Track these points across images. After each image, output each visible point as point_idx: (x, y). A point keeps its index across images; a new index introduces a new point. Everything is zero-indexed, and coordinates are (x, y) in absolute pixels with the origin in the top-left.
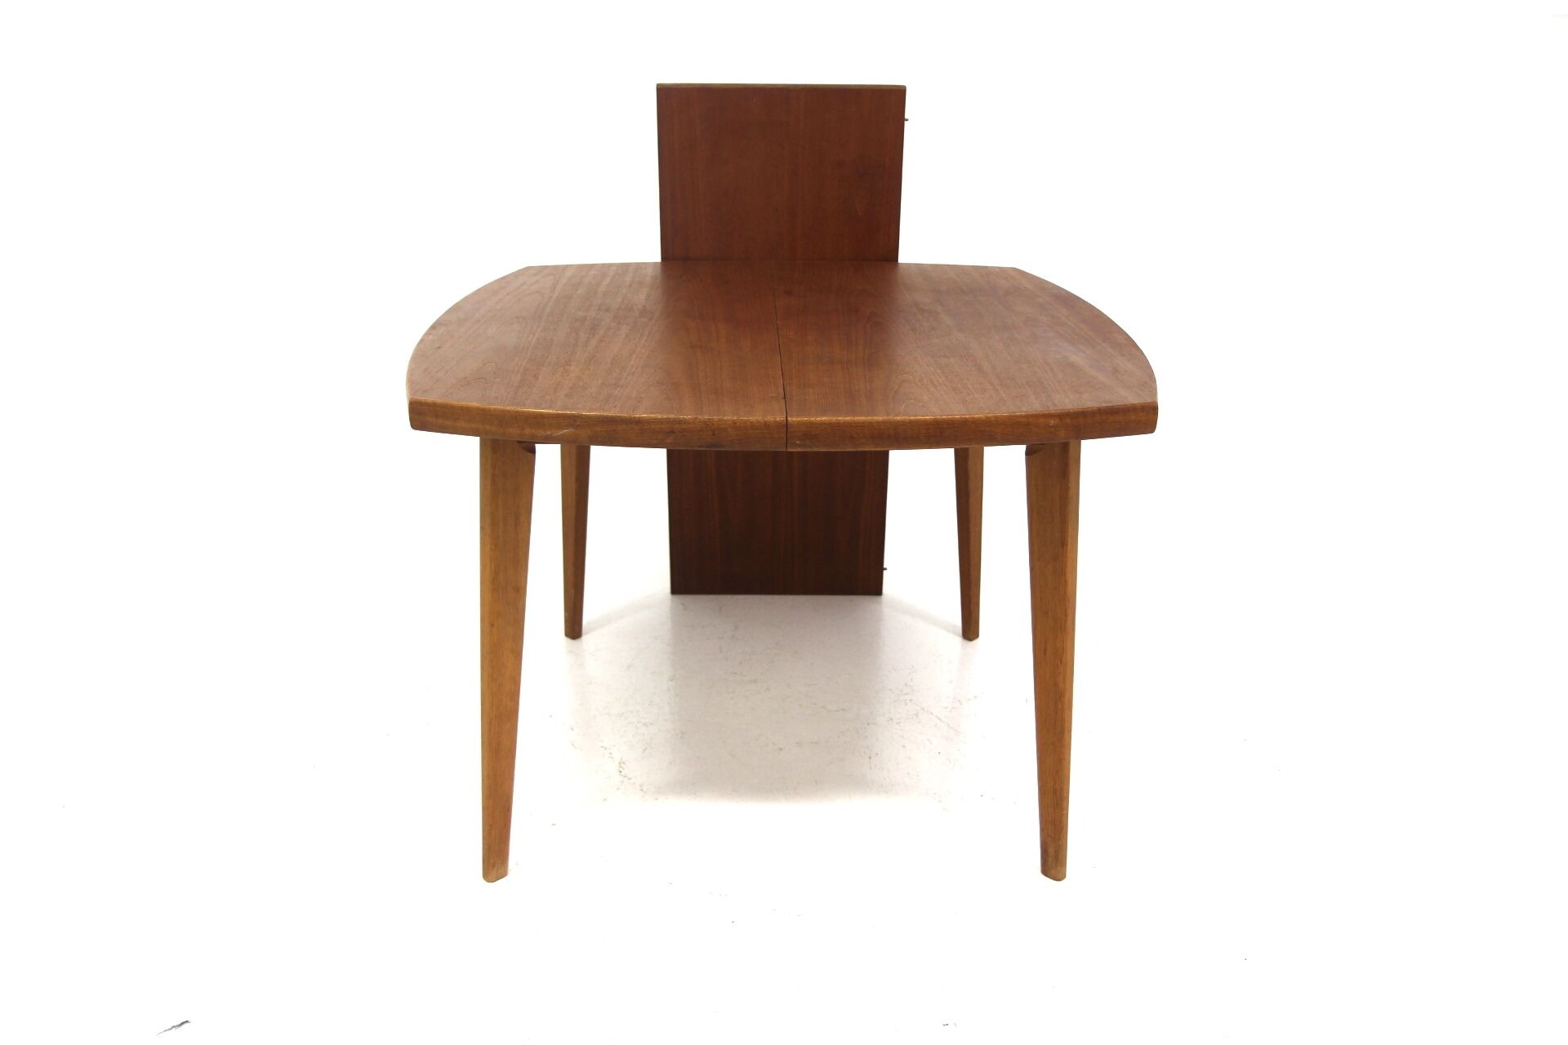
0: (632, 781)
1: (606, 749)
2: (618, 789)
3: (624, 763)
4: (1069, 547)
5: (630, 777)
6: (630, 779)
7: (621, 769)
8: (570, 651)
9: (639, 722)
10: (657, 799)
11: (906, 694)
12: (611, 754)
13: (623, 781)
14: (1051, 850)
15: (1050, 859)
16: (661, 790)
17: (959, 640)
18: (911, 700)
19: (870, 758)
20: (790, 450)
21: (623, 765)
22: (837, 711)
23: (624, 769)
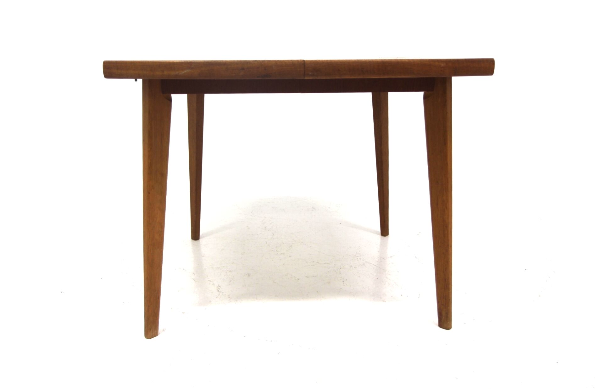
0: (224, 294)
1: (211, 281)
2: (217, 297)
3: (220, 287)
4: (448, 144)
5: (223, 292)
6: (223, 293)
7: (218, 289)
8: (194, 245)
9: (227, 270)
10: (237, 301)
11: (358, 257)
12: (213, 283)
13: (219, 294)
14: (444, 313)
15: (443, 318)
16: (239, 297)
17: (379, 236)
18: (360, 259)
19: (343, 281)
20: (306, 78)
21: (219, 288)
22: (325, 264)
23: (220, 289)
